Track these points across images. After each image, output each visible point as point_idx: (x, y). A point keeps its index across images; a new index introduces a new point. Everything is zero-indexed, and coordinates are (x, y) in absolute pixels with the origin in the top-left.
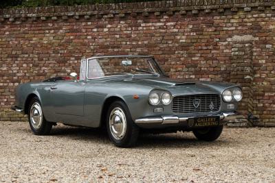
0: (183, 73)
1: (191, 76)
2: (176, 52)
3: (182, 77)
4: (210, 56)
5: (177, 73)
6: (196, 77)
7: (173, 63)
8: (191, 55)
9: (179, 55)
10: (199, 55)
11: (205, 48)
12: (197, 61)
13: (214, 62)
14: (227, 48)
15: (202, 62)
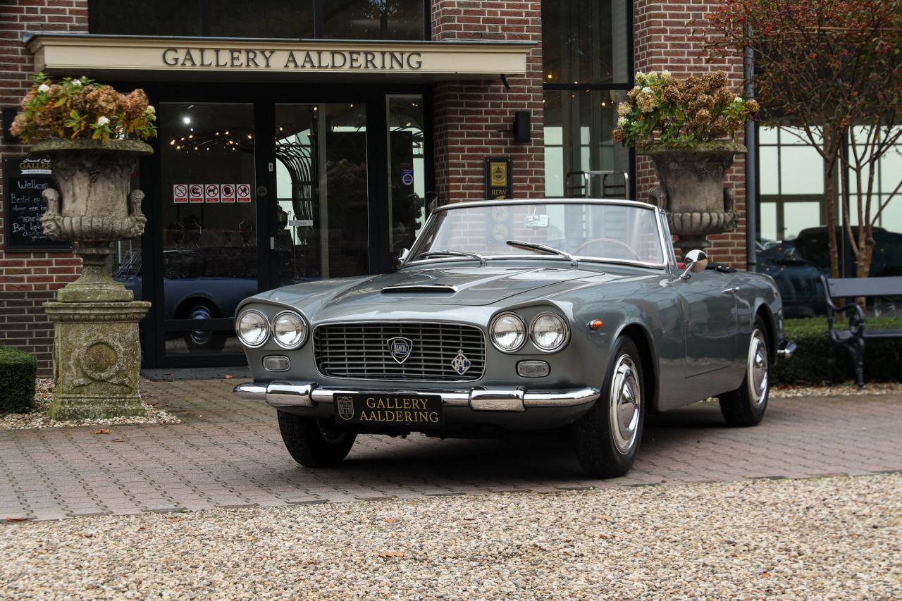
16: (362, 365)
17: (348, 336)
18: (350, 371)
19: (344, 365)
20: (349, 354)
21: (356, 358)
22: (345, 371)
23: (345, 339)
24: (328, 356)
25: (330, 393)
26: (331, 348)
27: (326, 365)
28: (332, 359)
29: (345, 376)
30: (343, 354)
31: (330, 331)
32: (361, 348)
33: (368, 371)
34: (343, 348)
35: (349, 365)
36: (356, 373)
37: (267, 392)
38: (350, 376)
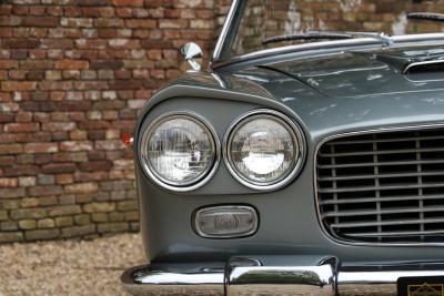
0: (82, 86)
1: (106, 94)
2: (64, 22)
3: (79, 97)
4: (156, 35)
5: (67, 85)
6: (119, 98)
7: (54, 53)
8: (105, 33)
9: (74, 31)
10: (128, 33)
11: (142, 13)
12: (122, 48)
13: (168, 53)
14: (197, 18)
15: (136, 54)
16: (416, 215)
17: (381, 158)
18: (385, 228)
19: (373, 218)
20: (383, 193)
21: (400, 201)
22: (374, 229)
23: (376, 163)
24: (335, 201)
25: (393, 276)
26: (340, 184)
27: (331, 220)
28: (342, 207)
29: (374, 240)
30: (372, 194)
31: (339, 149)
32: (414, 180)
33: (427, 227)
34: (371, 182)
35: (384, 217)
36: (400, 230)
37: (228, 283)
38: (385, 240)
